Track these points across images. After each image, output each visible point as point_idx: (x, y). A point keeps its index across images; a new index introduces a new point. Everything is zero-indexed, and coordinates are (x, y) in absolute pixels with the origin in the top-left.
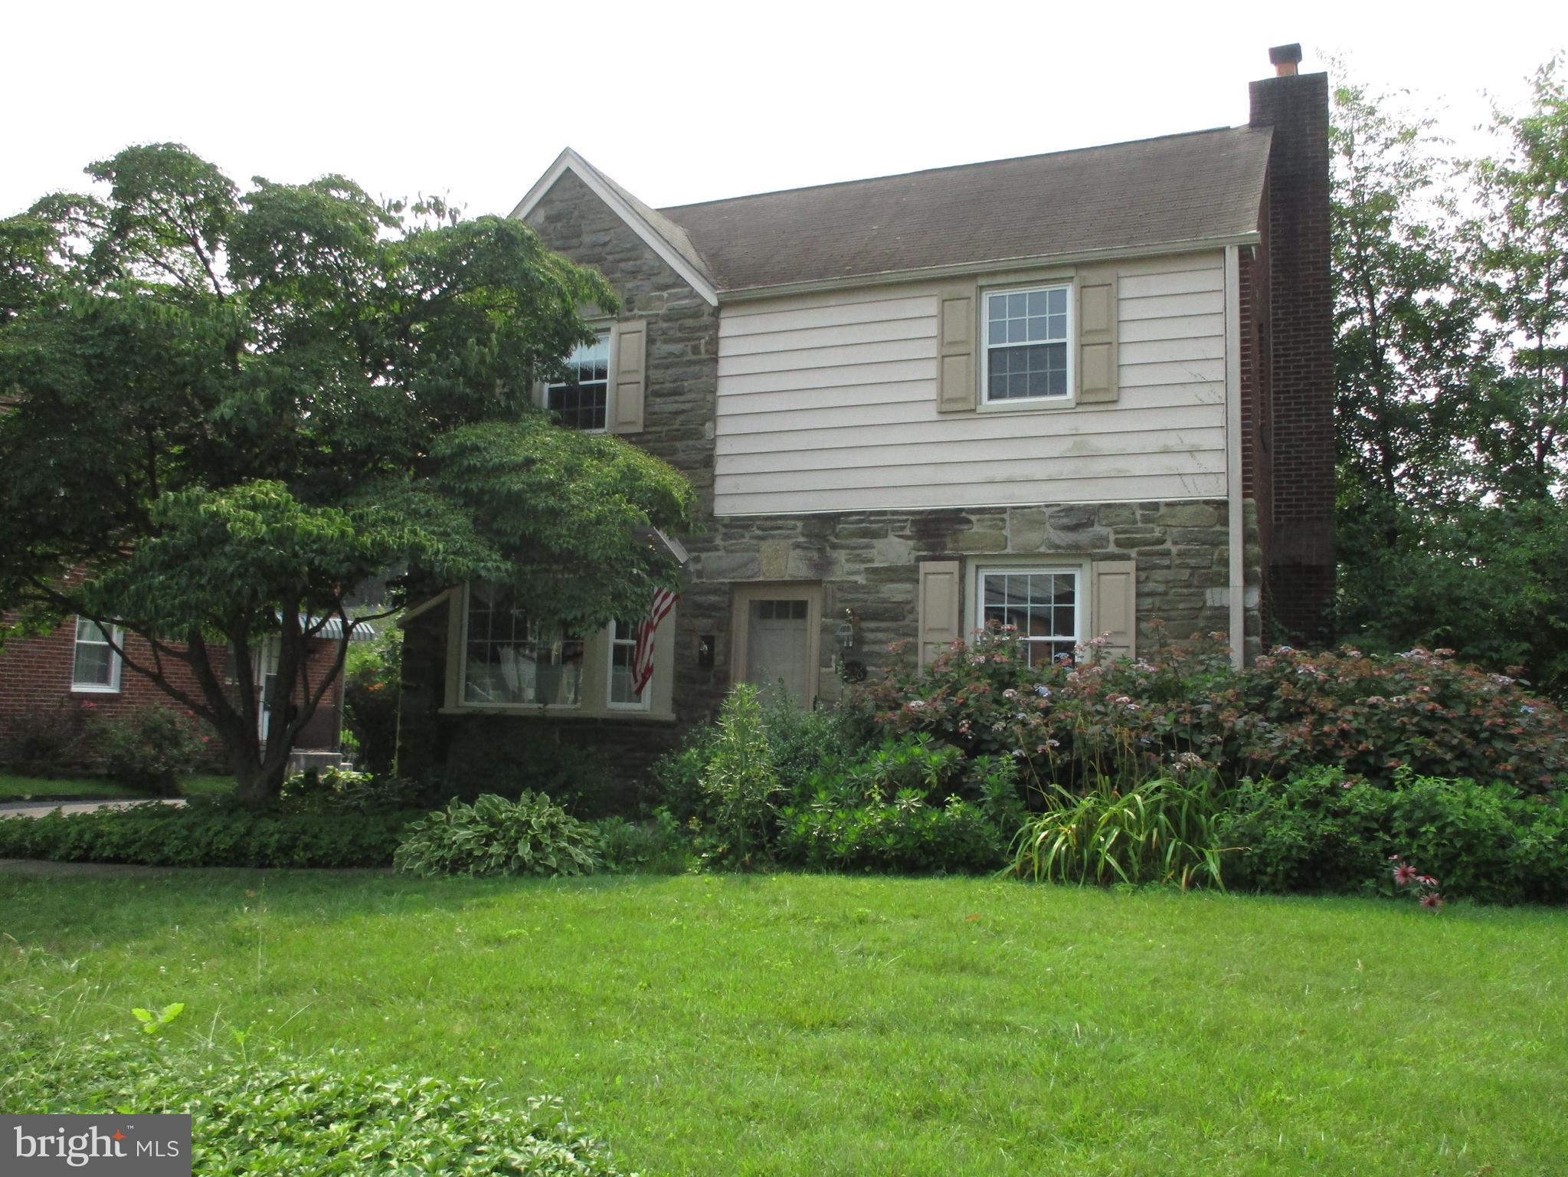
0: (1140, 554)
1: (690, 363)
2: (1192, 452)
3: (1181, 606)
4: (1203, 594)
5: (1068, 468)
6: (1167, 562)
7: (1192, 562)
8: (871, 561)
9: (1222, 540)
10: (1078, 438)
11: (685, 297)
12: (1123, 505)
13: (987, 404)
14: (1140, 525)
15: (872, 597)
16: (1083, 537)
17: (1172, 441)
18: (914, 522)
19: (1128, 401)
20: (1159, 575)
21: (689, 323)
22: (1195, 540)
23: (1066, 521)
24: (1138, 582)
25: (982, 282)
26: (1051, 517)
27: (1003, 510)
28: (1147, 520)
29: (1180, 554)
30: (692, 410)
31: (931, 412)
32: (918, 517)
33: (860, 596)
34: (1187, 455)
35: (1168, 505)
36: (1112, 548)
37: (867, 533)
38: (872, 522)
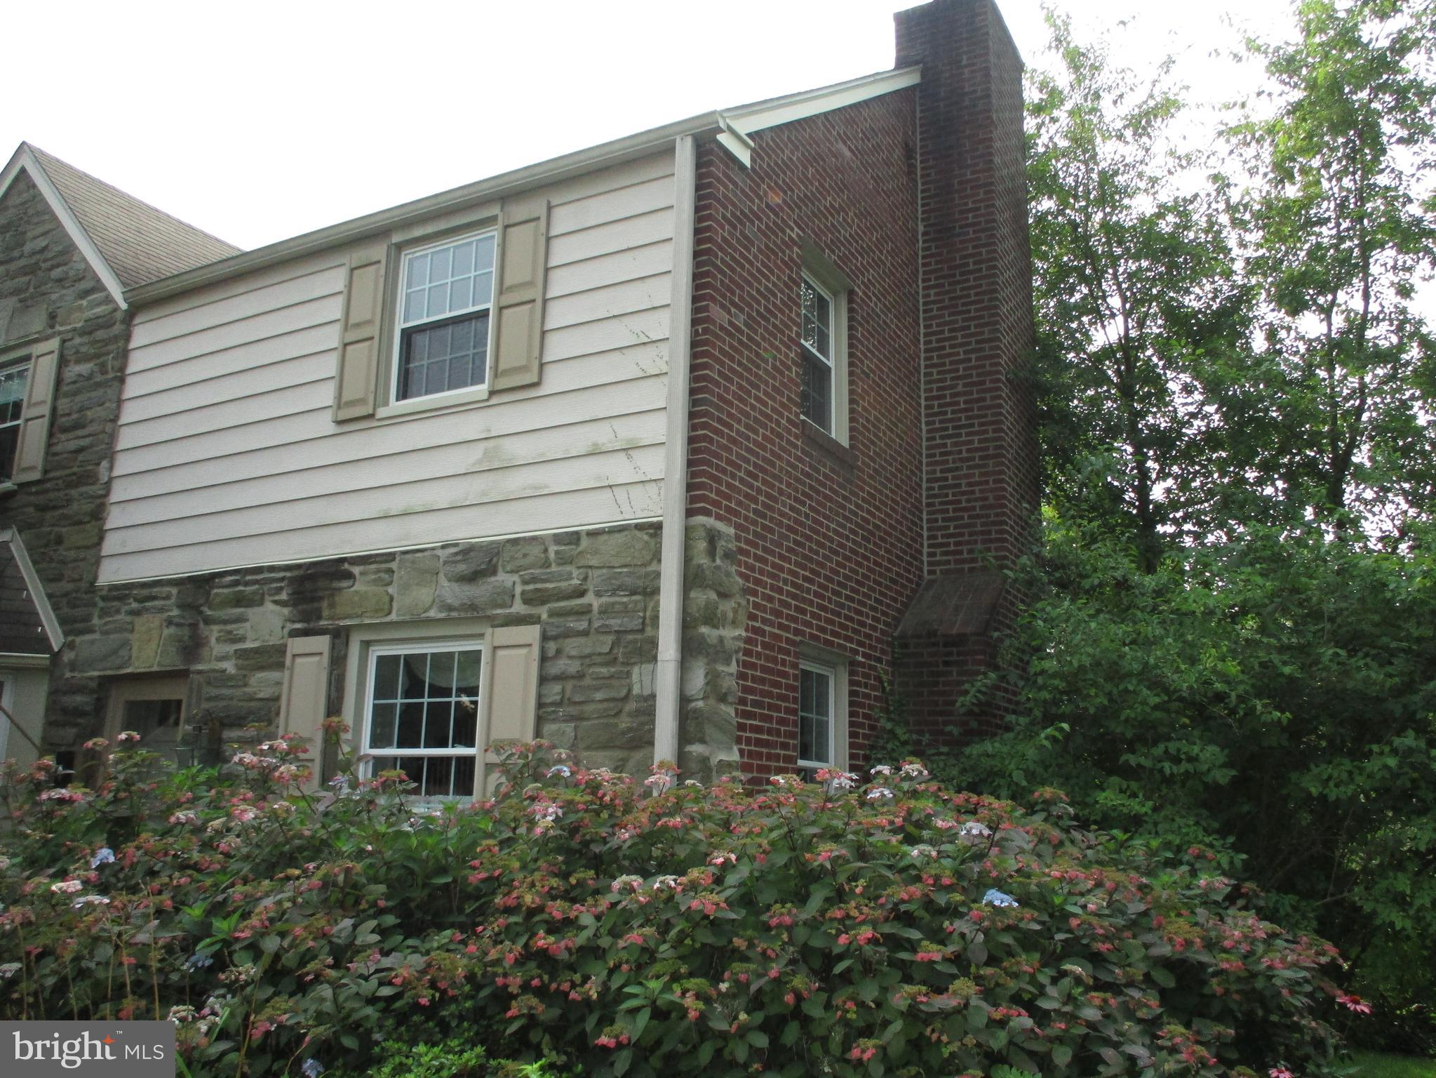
0: (552, 614)
1: (99, 385)
2: (628, 450)
3: (599, 696)
4: (629, 674)
5: (473, 489)
6: (583, 625)
7: (615, 623)
8: (242, 639)
10: (491, 443)
11: (99, 304)
12: (534, 539)
13: (396, 406)
14: (554, 568)
15: (238, 692)
16: (479, 592)
17: (602, 435)
18: (292, 581)
19: (555, 380)
20: (573, 646)
21: (100, 334)
22: (620, 588)
23: (462, 568)
24: (544, 659)
26: (445, 563)
27: (391, 557)
28: (563, 560)
29: (604, 611)
30: (91, 446)
31: (325, 424)
32: (295, 573)
33: (225, 691)
34: (622, 454)
35: (592, 534)
36: (518, 608)
37: (240, 601)
38: (247, 584)
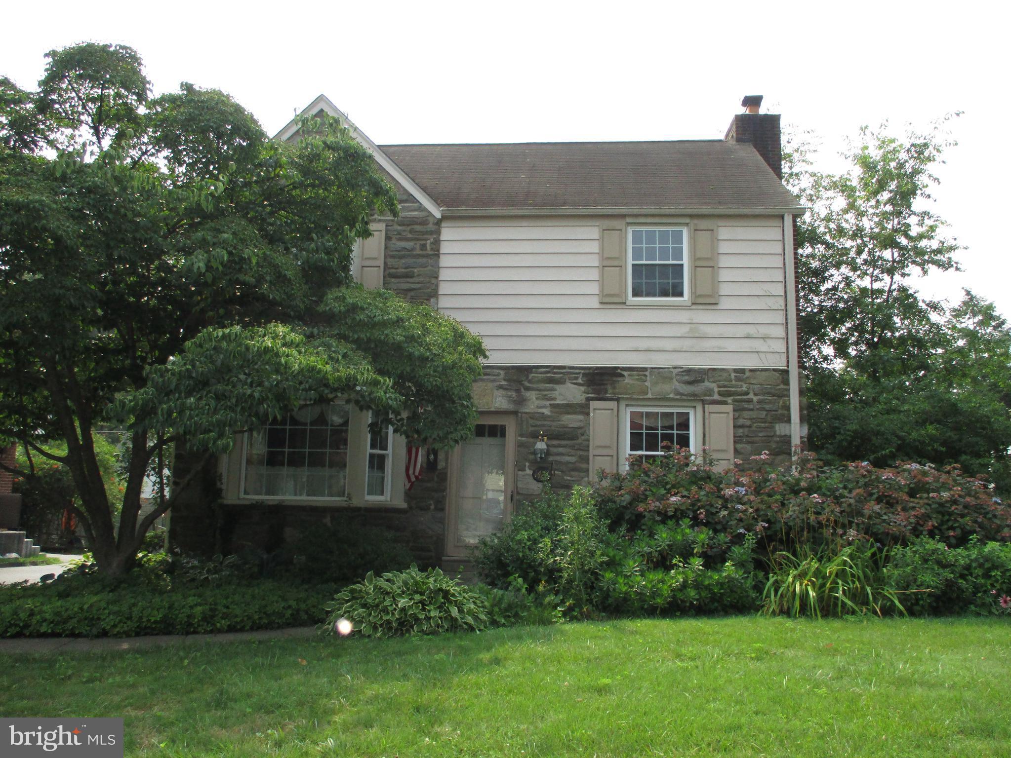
0: (735, 401)
1: (419, 256)
2: (764, 338)
3: (761, 434)
4: (774, 427)
5: (687, 344)
6: (751, 407)
7: (767, 407)
8: (555, 399)
9: (786, 394)
10: (693, 326)
11: (415, 210)
12: (723, 369)
13: (631, 299)
14: (734, 382)
15: (555, 424)
16: (697, 389)
17: (751, 330)
18: (584, 374)
19: (725, 303)
20: (746, 414)
21: (418, 228)
22: (769, 393)
23: (686, 378)
24: (734, 419)
25: (629, 220)
26: (677, 375)
27: (645, 369)
28: (738, 379)
29: (759, 402)
30: (420, 289)
31: (595, 302)
32: (587, 371)
33: (545, 423)
34: (761, 341)
35: (751, 370)
36: (716, 397)
37: (551, 381)
38: (555, 373)
